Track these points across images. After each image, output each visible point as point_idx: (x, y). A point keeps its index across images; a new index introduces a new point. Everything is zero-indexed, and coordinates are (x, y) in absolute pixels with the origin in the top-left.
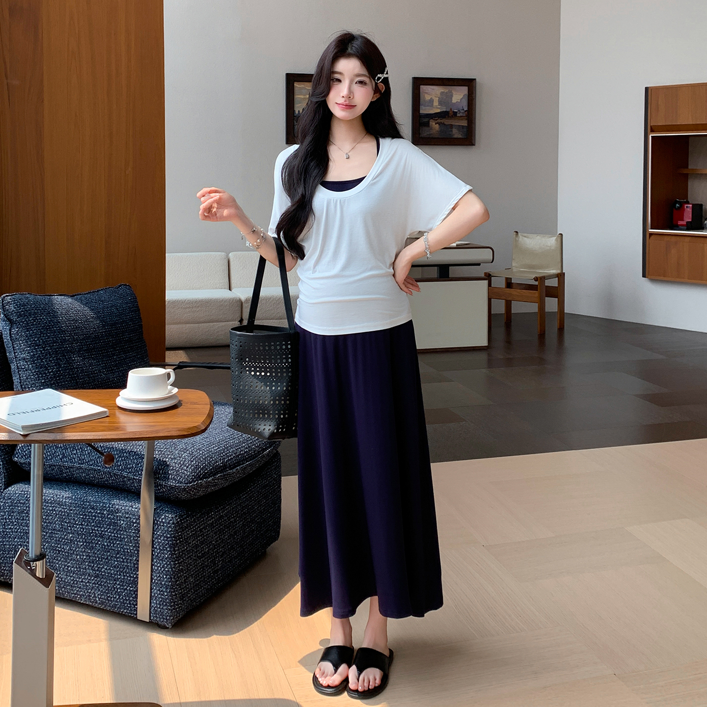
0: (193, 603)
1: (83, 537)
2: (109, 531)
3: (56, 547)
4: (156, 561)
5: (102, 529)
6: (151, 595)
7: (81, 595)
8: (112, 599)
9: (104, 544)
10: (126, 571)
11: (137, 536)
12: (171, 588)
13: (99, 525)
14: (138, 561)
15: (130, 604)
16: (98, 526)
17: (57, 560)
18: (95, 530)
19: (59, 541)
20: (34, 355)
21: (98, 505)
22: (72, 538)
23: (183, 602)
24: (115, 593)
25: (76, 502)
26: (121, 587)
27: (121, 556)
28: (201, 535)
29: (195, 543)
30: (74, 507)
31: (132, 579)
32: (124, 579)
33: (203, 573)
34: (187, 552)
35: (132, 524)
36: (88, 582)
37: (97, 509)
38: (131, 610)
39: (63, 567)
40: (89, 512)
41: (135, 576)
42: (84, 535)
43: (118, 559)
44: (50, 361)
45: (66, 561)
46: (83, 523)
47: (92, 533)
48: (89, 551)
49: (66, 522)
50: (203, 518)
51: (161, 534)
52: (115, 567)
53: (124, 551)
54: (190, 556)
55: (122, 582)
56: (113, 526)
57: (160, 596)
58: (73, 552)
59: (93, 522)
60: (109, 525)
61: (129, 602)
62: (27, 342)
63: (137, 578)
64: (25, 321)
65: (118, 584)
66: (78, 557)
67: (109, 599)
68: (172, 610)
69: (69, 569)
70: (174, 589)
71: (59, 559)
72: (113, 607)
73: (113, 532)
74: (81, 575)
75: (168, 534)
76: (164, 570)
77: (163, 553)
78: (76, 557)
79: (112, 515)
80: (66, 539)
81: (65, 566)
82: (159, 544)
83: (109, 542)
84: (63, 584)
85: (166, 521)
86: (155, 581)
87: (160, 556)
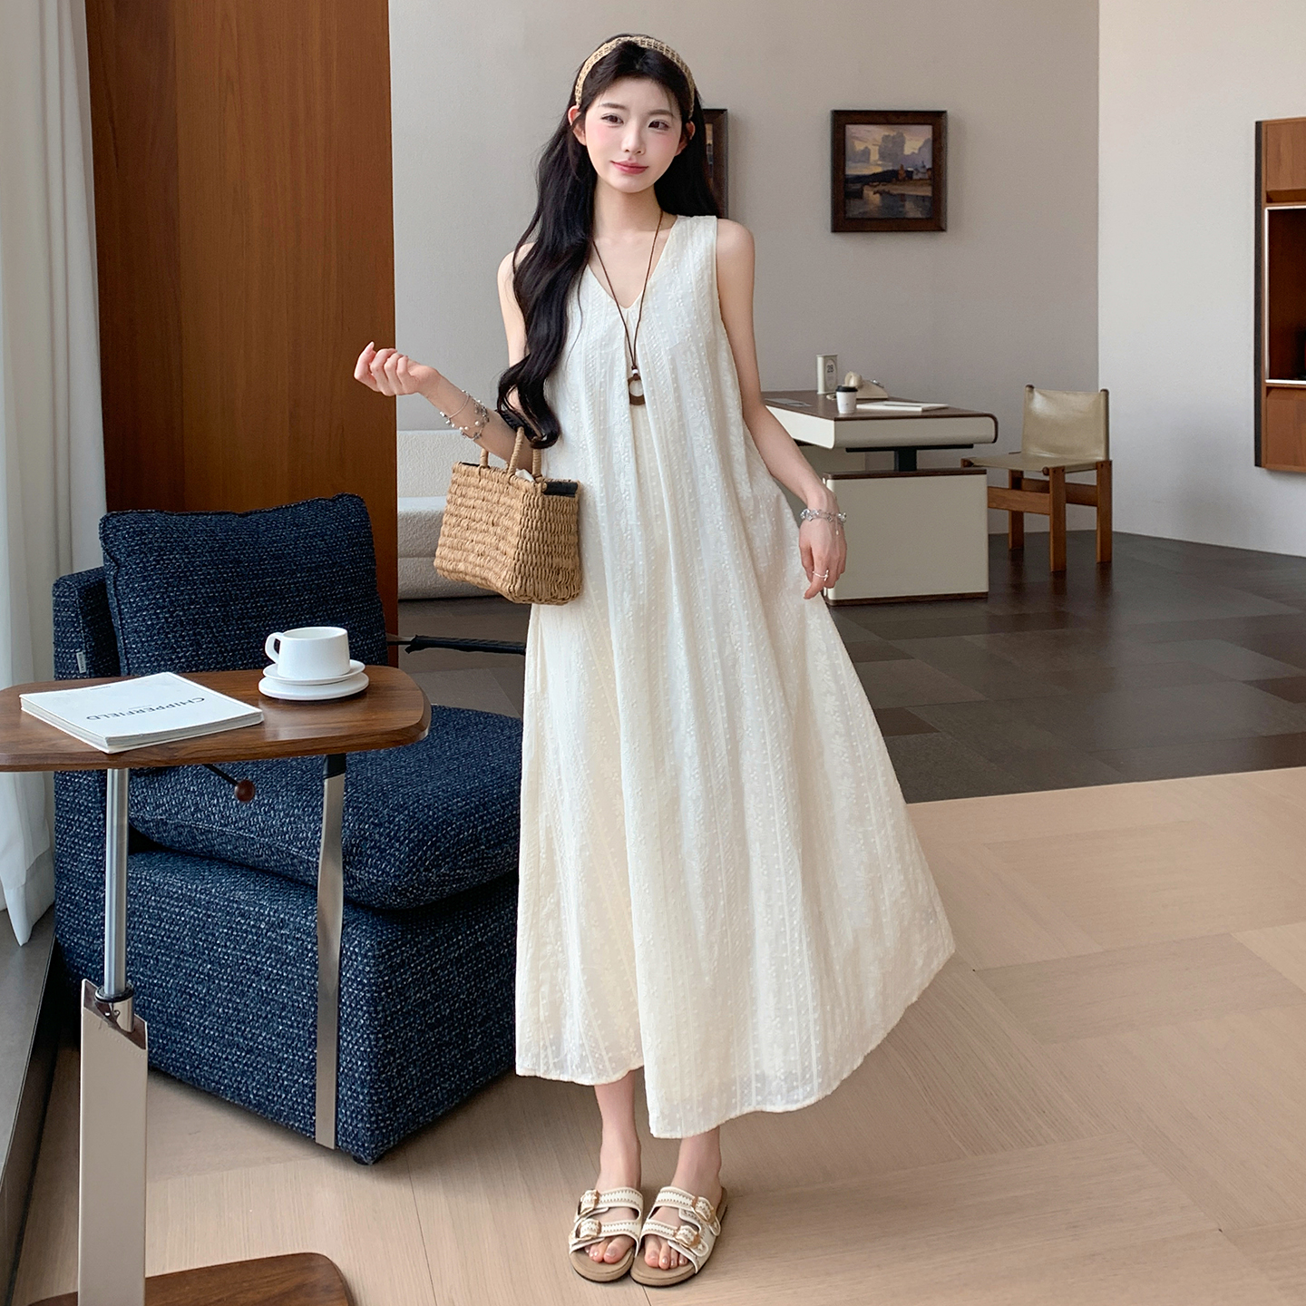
0: (418, 1117)
1: (229, 972)
2: (268, 963)
3: (187, 986)
4: (346, 1031)
5: (258, 959)
6: (337, 1097)
7: (225, 1086)
8: (276, 1099)
9: (261, 989)
10: (297, 1045)
11: (314, 978)
12: (370, 1088)
13: (253, 950)
14: (316, 1026)
15: (303, 1111)
16: (251, 952)
18: (247, 960)
19: (190, 975)
20: (152, 624)
21: (252, 909)
22: (211, 972)
23: (394, 1115)
24: (280, 1088)
25: (217, 901)
26: (290, 1077)
27: (289, 1015)
28: (434, 982)
29: (419, 997)
30: (214, 911)
31: (306, 1062)
32: (293, 1060)
33: (439, 1059)
34: (401, 1015)
35: (306, 952)
36: (237, 1061)
37: (249, 918)
38: (305, 1124)
39: (197, 1026)
40: (237, 923)
41: (311, 1057)
42: (230, 967)
43: (284, 1021)
44: (181, 636)
45: (202, 1018)
46: (228, 944)
47: (242, 964)
48: (238, 1001)
49: (201, 940)
50: (438, 947)
51: (353, 977)
52: (278, 1035)
53: (293, 1006)
54: (410, 1024)
55: (290, 1066)
56: (275, 953)
57: (351, 1101)
58: (213, 1000)
59: (244, 943)
60: (269, 951)
61: (303, 1108)
62: (143, 601)
63: (314, 1060)
64: (142, 562)
65: (285, 1071)
66: (220, 1010)
67: (270, 1097)
68: (373, 1131)
69: (207, 1031)
70: (377, 1089)
71: (191, 1011)
72: (276, 1115)
73: (276, 965)
74: (225, 1046)
75: (365, 977)
76: (358, 1049)
77: (355, 1016)
78: (218, 1011)
79: (273, 932)
80: (202, 973)
81: (200, 1025)
82: (350, 997)
83: (270, 985)
84: (196, 1060)
85: (360, 950)
86: (343, 1071)
87: (352, 1020)
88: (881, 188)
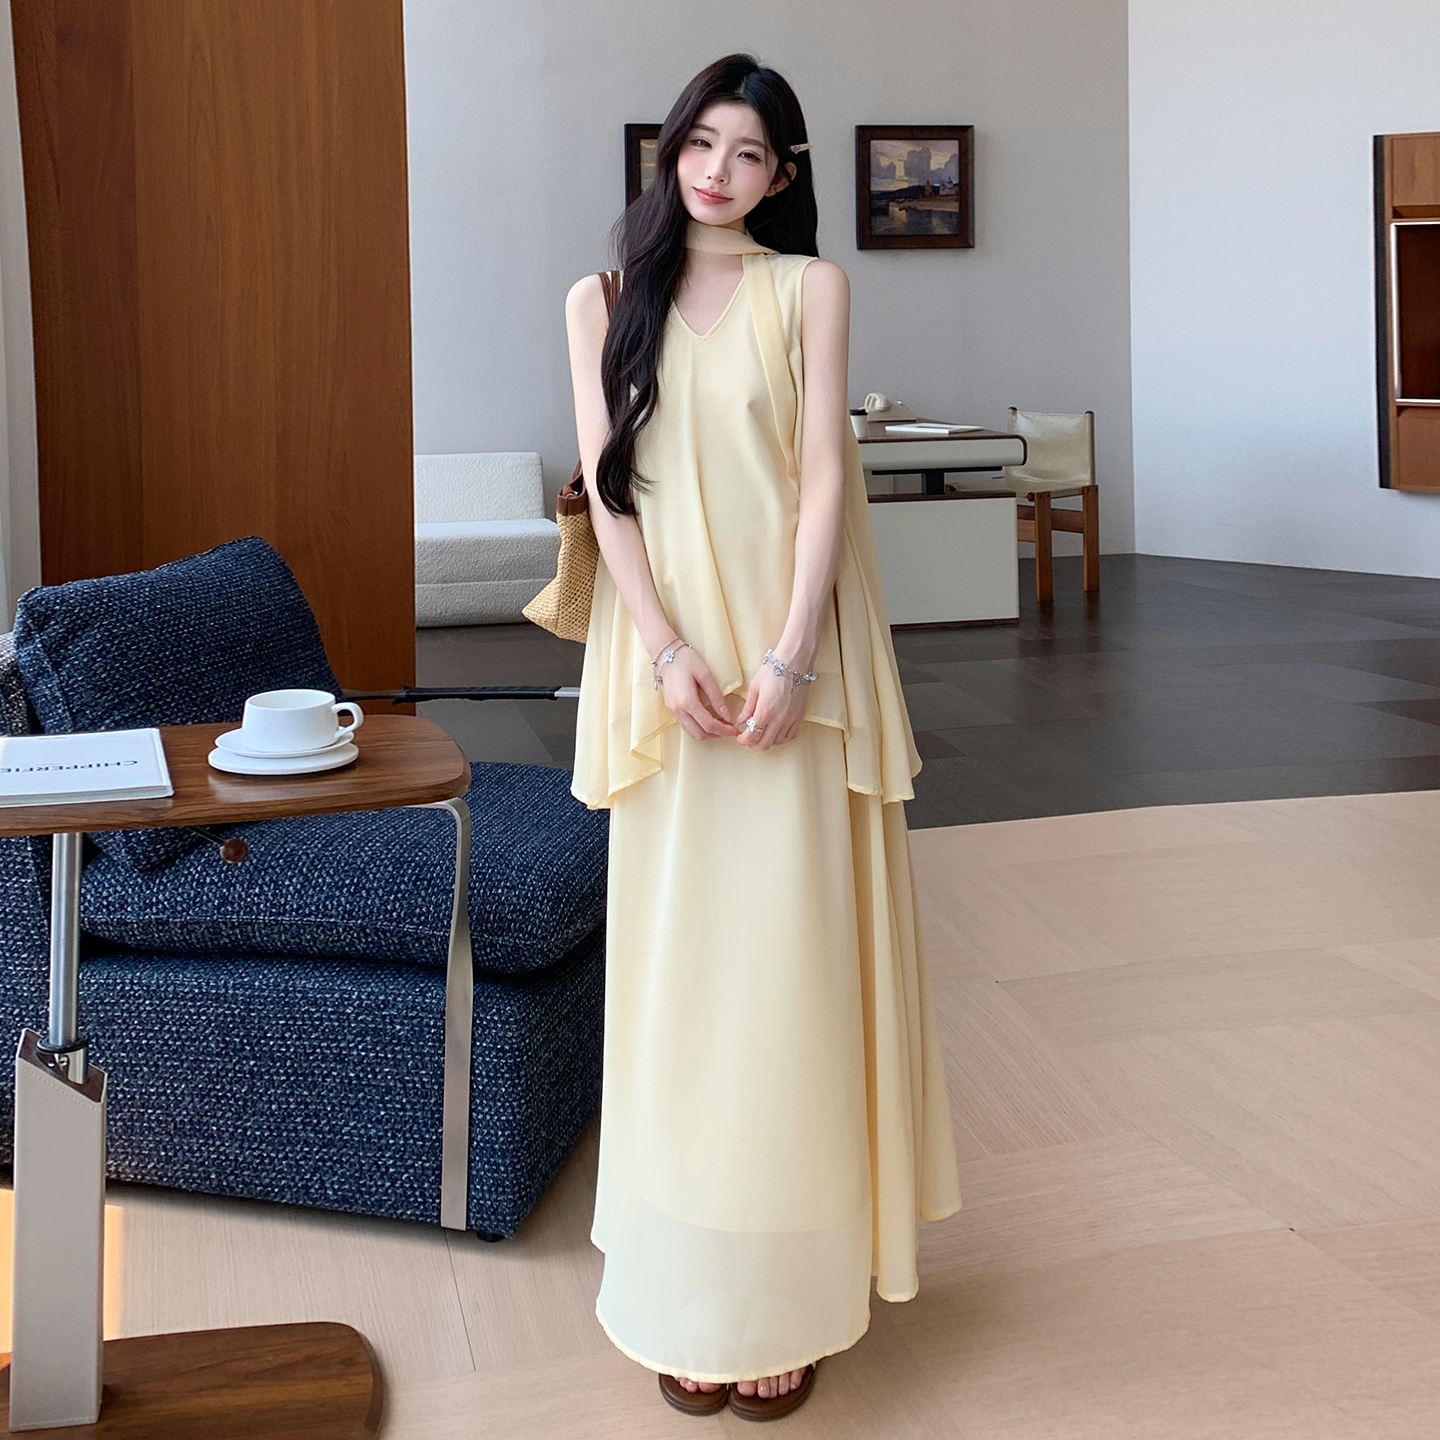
1: (288, 1064)
2: (360, 1047)
3: (211, 1089)
4: (481, 1103)
5: (342, 1045)
6: (469, 1173)
8: (373, 1189)
9: (346, 1076)
10: (411, 1128)
11: (439, 1054)
12: (513, 1156)
13: (331, 1037)
14: (441, 1105)
16: (329, 1039)
17: (215, 1116)
18: (321, 1048)
19: (218, 1075)
21: (328, 996)
22: (256, 1069)
24: (381, 1176)
25: (266, 994)
27: (397, 1098)
30: (261, 1004)
31: (427, 1144)
32: (404, 1144)
35: (426, 1029)
37: (325, 1005)
38: (425, 1209)
39: (231, 1129)
40: (304, 1013)
41: (434, 1137)
42: (291, 1059)
43: (388, 1105)
45: (239, 1118)
46: (287, 1035)
47: (313, 1053)
48: (306, 1094)
49: (237, 1036)
51: (491, 1045)
52: (378, 1121)
53: (404, 1087)
55: (399, 1151)
56: (372, 1036)
57: (489, 1174)
58: (260, 1098)
59: (316, 1031)
60: (363, 1033)
61: (421, 1193)
63: (440, 1140)
65: (390, 1158)
66: (274, 1107)
67: (363, 1189)
69: (249, 1133)
70: (519, 1157)
71: (219, 1114)
72: (373, 1206)
73: (374, 1048)
74: (283, 1144)
75: (506, 1043)
76: (498, 1120)
77: (495, 1085)
78: (270, 1108)
79: (368, 1015)
80: (239, 1072)
81: (236, 1128)
82: (487, 1066)
83: (362, 1070)
84: (230, 1166)
85: (500, 1017)
86: (478, 1144)
87: (489, 1091)
88: (907, 204)
